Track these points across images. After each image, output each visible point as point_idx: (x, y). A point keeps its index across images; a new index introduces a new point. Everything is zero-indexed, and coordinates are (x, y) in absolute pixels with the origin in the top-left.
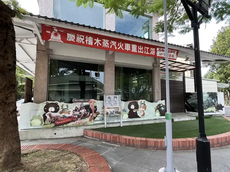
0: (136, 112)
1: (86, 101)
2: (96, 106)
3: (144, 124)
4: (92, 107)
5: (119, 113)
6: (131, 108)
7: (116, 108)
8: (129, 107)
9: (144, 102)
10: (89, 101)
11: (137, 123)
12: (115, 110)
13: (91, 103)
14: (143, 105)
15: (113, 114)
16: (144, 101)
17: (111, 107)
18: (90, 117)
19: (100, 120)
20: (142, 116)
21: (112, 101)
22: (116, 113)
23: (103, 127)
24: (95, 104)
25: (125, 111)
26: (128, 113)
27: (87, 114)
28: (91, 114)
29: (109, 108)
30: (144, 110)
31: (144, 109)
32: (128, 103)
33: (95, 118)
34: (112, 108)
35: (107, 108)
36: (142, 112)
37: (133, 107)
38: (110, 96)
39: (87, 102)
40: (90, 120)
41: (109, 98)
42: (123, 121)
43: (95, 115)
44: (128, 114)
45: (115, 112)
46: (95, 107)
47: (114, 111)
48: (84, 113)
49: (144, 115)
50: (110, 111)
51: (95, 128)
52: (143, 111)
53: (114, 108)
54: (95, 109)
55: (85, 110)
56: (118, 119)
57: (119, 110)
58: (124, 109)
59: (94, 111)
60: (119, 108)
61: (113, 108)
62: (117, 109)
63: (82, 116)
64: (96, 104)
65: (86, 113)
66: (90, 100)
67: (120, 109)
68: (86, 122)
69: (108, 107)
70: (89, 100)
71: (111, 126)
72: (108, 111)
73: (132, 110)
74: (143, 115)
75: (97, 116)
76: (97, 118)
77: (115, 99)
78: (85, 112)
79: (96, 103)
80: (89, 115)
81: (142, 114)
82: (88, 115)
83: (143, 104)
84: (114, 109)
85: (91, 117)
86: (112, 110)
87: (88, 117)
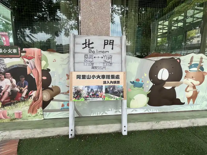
0: (173, 88)
1: (13, 54)
2: (49, 70)
3: (196, 125)
4: (34, 71)
5: (119, 93)
6: (159, 77)
7: (108, 77)
8: (153, 74)
9: (201, 62)
10: (23, 54)
11: (175, 124)
12: (105, 82)
13: (31, 61)
14: (195, 69)
15: (98, 96)
16: (202, 58)
17: (91, 74)
18: (31, 100)
19: (61, 110)
20: (189, 99)
21: (96, 56)
22: (107, 92)
23: (66, 133)
24: (44, 63)
25: (141, 86)
26: (148, 91)
27: (21, 92)
28: (34, 93)
29: (84, 77)
30: (198, 82)
31: (196, 80)
32: (149, 62)
33: (45, 104)
34: (94, 77)
35: (78, 77)
36: (190, 89)
37: (163, 74)
38: (92, 38)
39: (16, 55)
40: (32, 110)
41: (88, 44)
42: (130, 111)
43: (46, 96)
44: (148, 95)
45: (104, 91)
46: (46, 72)
47: (101, 88)
48: (9, 90)
49: (194, 97)
50: (88, 87)
51: (39, 136)
52: (194, 87)
53: (103, 77)
54: (45, 78)
55: (14, 81)
56: (116, 108)
57: (118, 82)
58: (138, 80)
59: (40, 84)
60: (118, 77)
61: (98, 77)
62: (113, 80)
63: (7, 99)
64: (47, 64)
65: (17, 89)
66: (25, 52)
67: (121, 80)
68: (19, 114)
69: (81, 74)
70: (22, 52)
71: (91, 129)
72: (81, 87)
73: (163, 82)
74: (191, 97)
75: (52, 99)
76: (53, 105)
77: (109, 47)
78: (13, 86)
79: (46, 60)
80: (28, 96)
81: (190, 94)
82: (24, 95)
83: (196, 65)
84: (102, 80)
85: (35, 100)
86: (95, 83)
87: (24, 101)
